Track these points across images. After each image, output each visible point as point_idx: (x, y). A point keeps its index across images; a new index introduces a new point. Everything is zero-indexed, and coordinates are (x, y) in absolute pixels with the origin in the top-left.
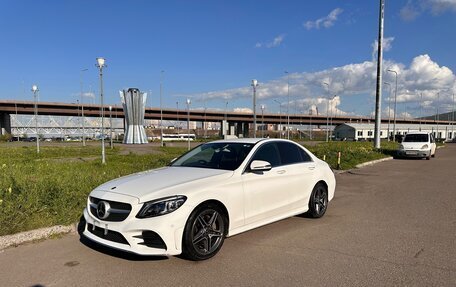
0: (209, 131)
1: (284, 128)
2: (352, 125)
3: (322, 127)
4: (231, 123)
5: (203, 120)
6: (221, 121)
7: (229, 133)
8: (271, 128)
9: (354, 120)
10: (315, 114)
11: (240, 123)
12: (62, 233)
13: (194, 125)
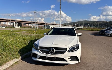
1: (31, 25)
2: (49, 25)
3: (41, 25)
4: (16, 23)
5: (6, 22)
6: (13, 22)
7: (16, 26)
8: (27, 25)
9: (50, 24)
10: (39, 22)
12: (18, 61)
13: (3, 23)
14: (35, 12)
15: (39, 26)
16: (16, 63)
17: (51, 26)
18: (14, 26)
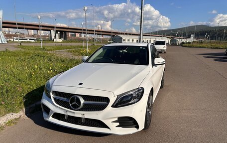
0: (42, 36)
1: (85, 36)
2: (121, 36)
3: (104, 36)
4: (56, 32)
5: (37, 30)
6: (50, 31)
7: (55, 37)
8: (78, 35)
9: (122, 34)
10: (100, 29)
11: (61, 32)
12: (15, 119)
14: (86, 8)
15: (101, 37)
16: (11, 122)
17: (124, 37)
18: (53, 37)
